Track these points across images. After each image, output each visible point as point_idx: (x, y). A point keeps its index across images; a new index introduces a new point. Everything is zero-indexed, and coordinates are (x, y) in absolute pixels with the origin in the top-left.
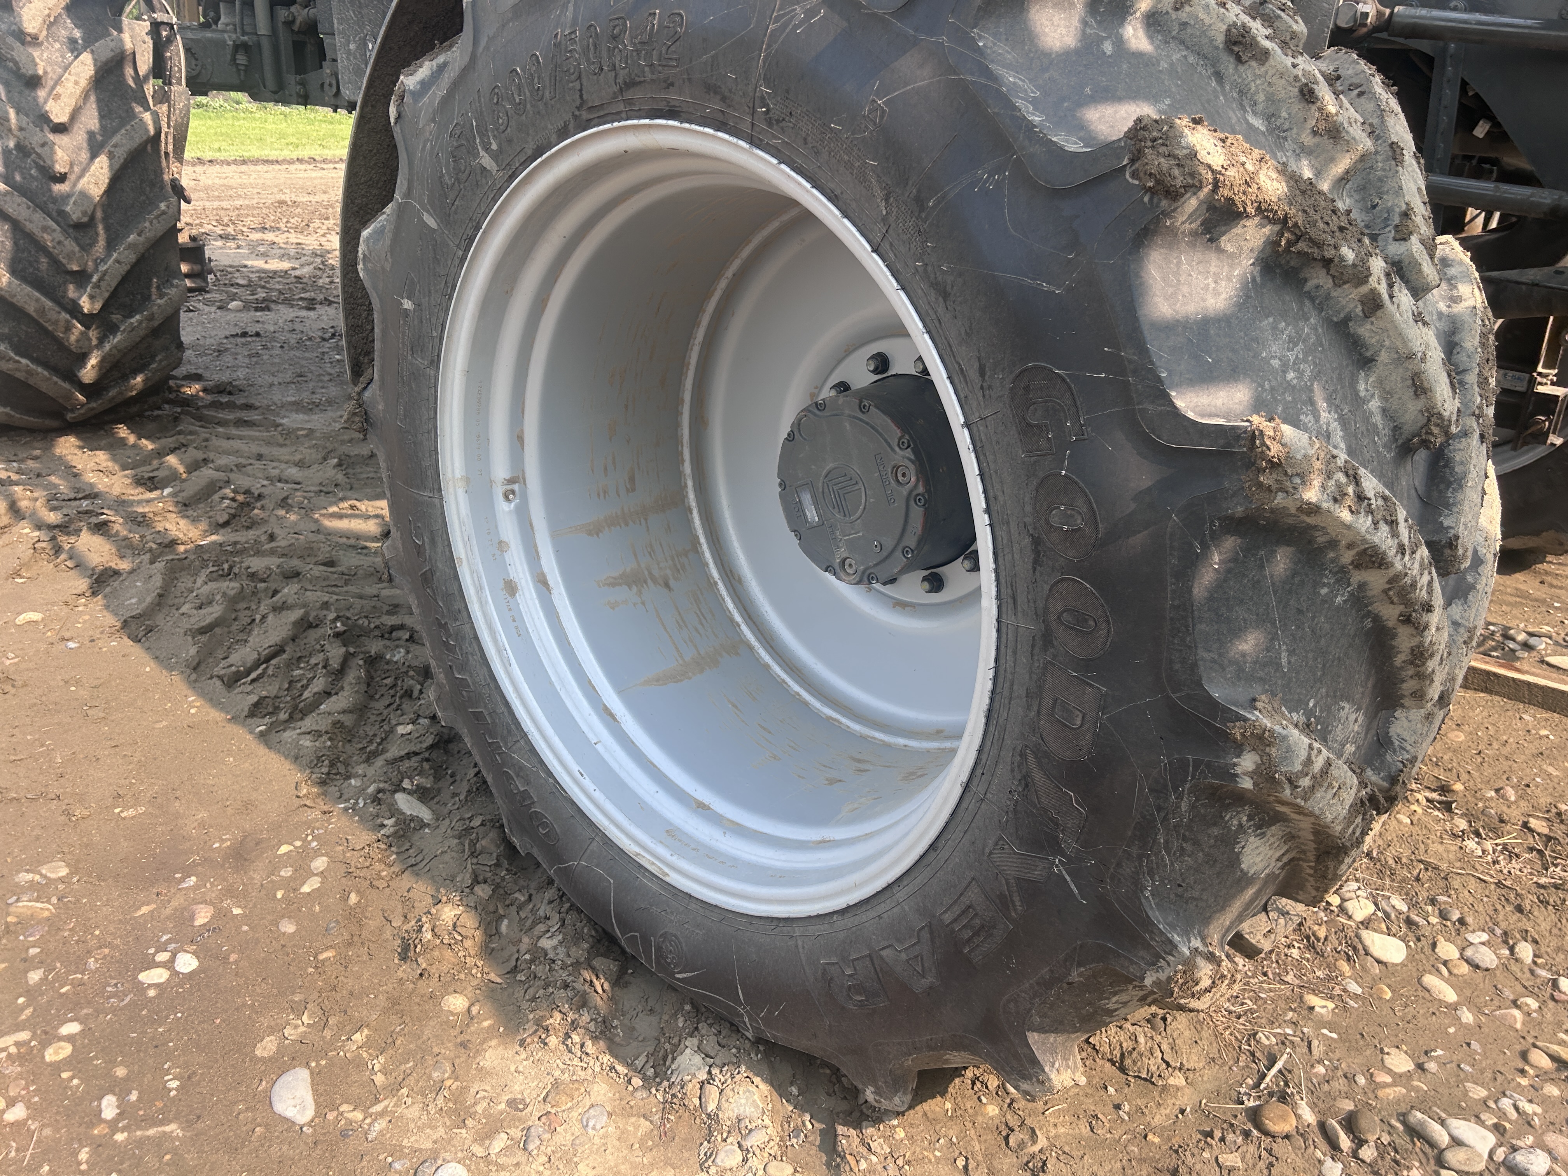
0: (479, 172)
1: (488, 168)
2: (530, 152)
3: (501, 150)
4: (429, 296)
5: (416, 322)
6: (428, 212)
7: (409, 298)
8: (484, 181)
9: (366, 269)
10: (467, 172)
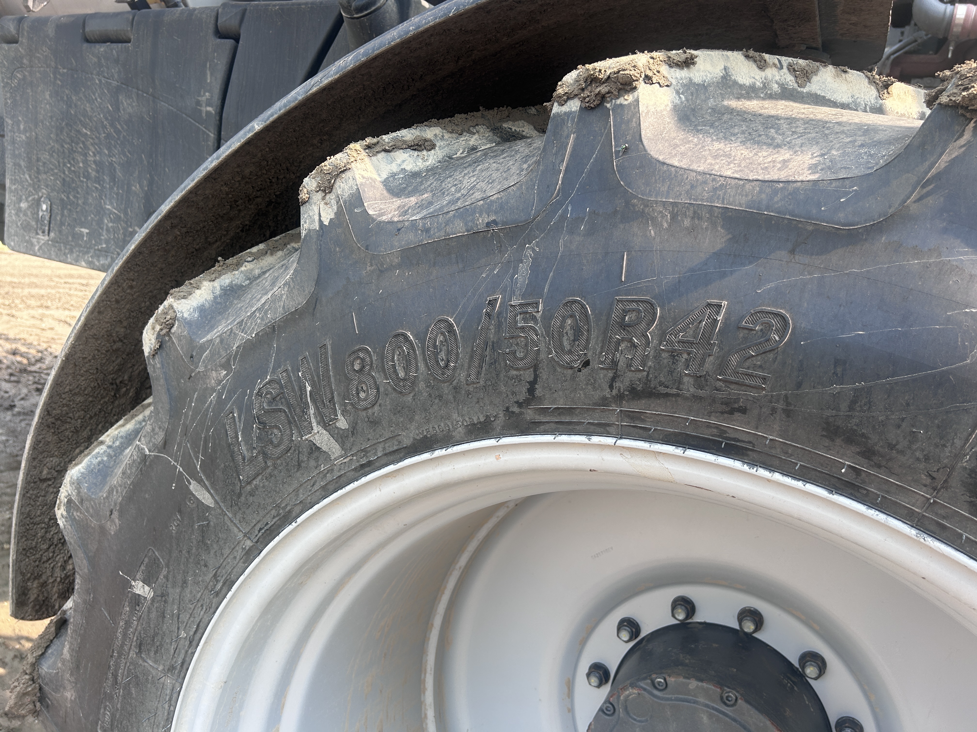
0: (305, 450)
1: (324, 448)
2: (407, 442)
3: (353, 430)
4: (183, 588)
5: (153, 615)
6: (200, 481)
7: (146, 581)
8: (312, 463)
9: (70, 517)
10: (282, 447)
